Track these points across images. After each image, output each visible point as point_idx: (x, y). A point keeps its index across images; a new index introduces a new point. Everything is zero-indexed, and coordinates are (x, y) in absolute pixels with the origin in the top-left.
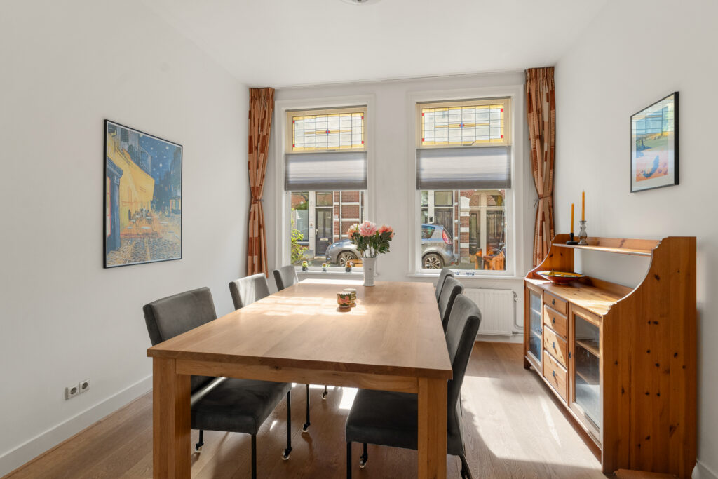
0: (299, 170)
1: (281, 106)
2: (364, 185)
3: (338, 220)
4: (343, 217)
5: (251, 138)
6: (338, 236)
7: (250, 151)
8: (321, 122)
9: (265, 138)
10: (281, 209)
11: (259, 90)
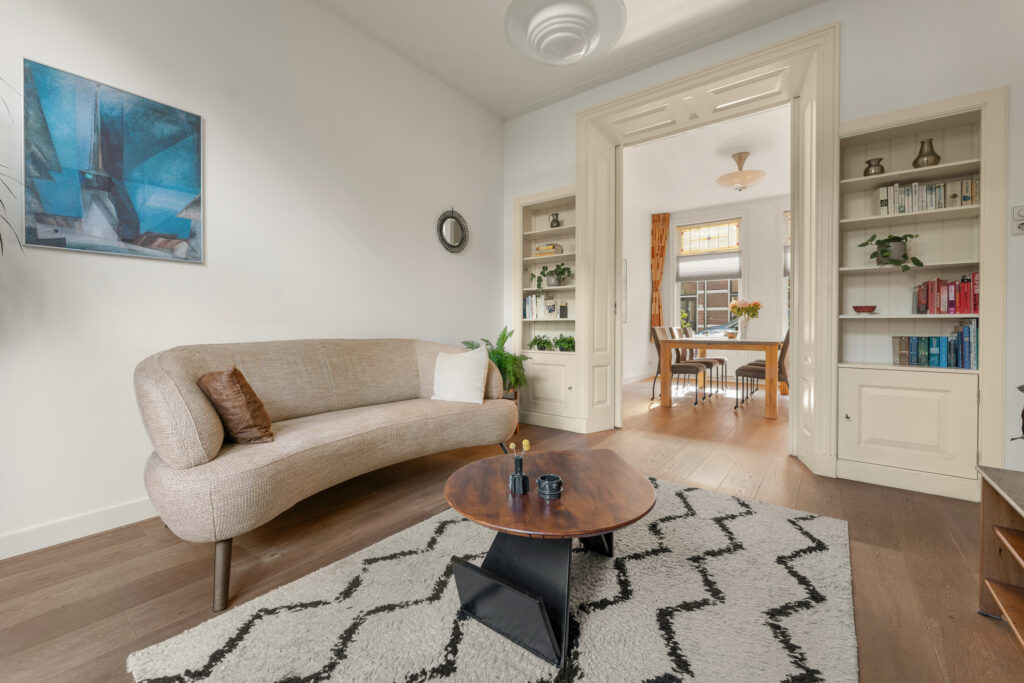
0: (687, 268)
1: (673, 224)
2: (739, 275)
3: (702, 309)
4: (708, 306)
5: (653, 249)
6: (702, 326)
7: (653, 256)
8: (704, 232)
9: (663, 248)
10: (673, 295)
11: (658, 215)
